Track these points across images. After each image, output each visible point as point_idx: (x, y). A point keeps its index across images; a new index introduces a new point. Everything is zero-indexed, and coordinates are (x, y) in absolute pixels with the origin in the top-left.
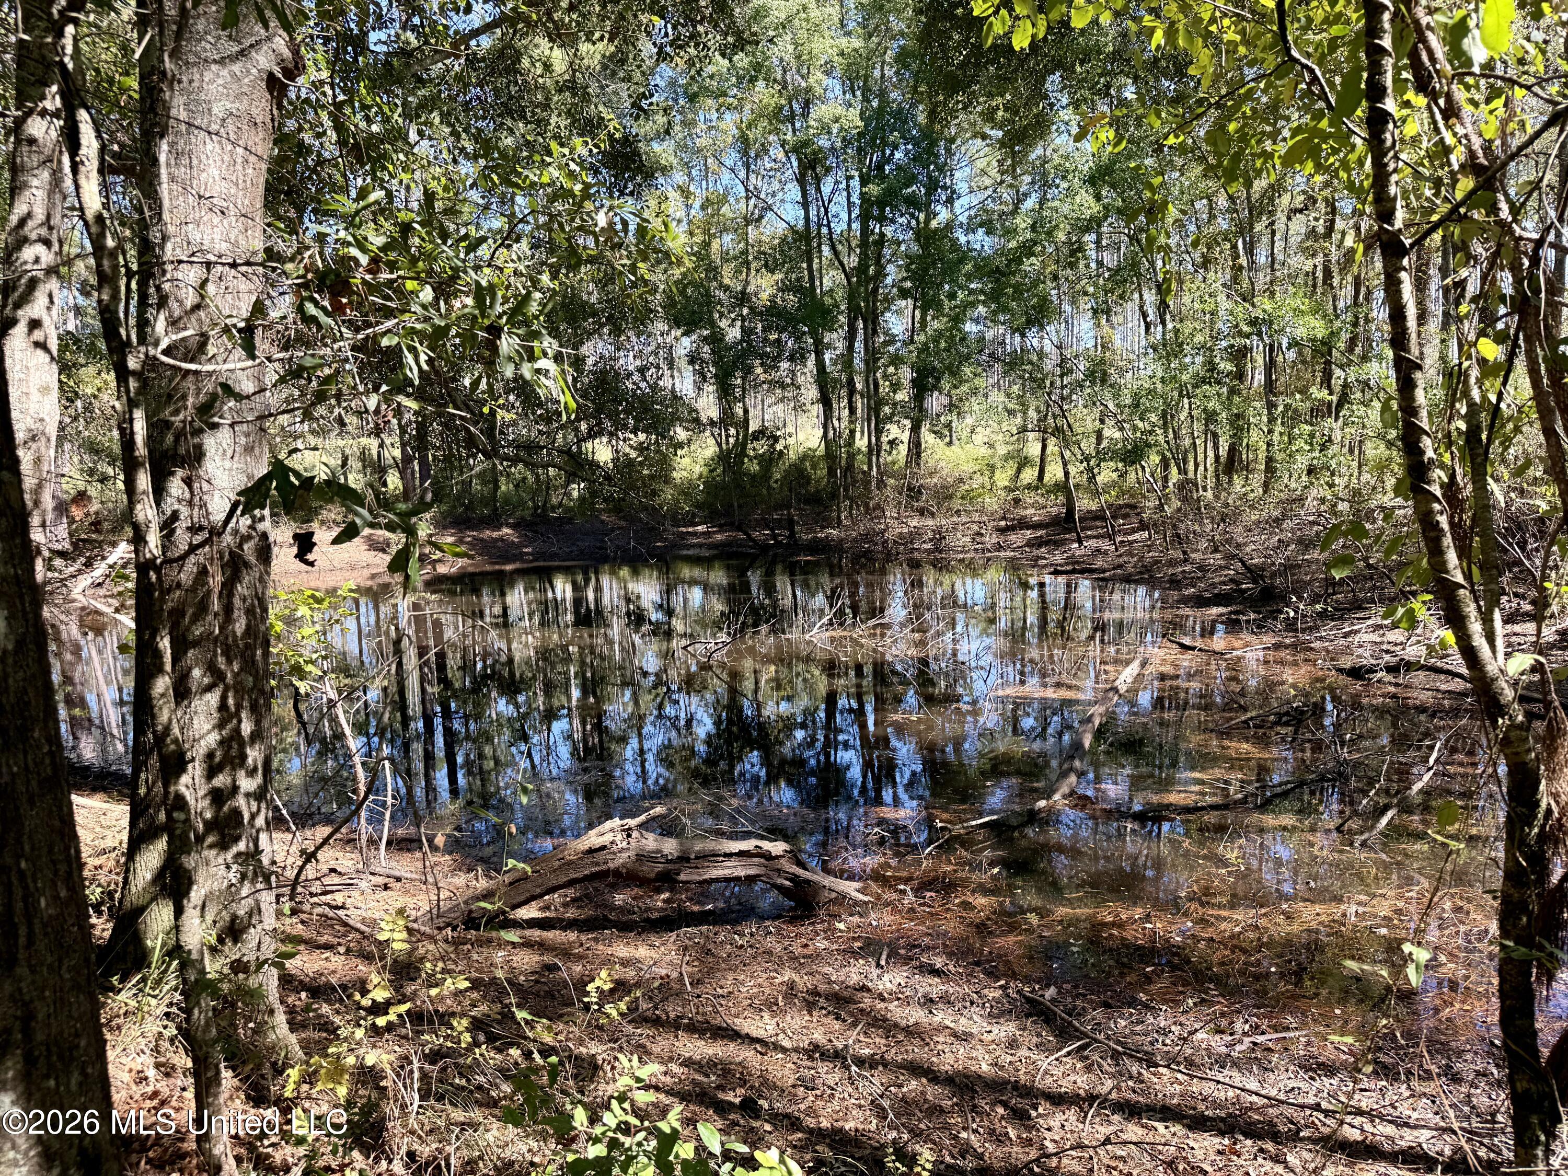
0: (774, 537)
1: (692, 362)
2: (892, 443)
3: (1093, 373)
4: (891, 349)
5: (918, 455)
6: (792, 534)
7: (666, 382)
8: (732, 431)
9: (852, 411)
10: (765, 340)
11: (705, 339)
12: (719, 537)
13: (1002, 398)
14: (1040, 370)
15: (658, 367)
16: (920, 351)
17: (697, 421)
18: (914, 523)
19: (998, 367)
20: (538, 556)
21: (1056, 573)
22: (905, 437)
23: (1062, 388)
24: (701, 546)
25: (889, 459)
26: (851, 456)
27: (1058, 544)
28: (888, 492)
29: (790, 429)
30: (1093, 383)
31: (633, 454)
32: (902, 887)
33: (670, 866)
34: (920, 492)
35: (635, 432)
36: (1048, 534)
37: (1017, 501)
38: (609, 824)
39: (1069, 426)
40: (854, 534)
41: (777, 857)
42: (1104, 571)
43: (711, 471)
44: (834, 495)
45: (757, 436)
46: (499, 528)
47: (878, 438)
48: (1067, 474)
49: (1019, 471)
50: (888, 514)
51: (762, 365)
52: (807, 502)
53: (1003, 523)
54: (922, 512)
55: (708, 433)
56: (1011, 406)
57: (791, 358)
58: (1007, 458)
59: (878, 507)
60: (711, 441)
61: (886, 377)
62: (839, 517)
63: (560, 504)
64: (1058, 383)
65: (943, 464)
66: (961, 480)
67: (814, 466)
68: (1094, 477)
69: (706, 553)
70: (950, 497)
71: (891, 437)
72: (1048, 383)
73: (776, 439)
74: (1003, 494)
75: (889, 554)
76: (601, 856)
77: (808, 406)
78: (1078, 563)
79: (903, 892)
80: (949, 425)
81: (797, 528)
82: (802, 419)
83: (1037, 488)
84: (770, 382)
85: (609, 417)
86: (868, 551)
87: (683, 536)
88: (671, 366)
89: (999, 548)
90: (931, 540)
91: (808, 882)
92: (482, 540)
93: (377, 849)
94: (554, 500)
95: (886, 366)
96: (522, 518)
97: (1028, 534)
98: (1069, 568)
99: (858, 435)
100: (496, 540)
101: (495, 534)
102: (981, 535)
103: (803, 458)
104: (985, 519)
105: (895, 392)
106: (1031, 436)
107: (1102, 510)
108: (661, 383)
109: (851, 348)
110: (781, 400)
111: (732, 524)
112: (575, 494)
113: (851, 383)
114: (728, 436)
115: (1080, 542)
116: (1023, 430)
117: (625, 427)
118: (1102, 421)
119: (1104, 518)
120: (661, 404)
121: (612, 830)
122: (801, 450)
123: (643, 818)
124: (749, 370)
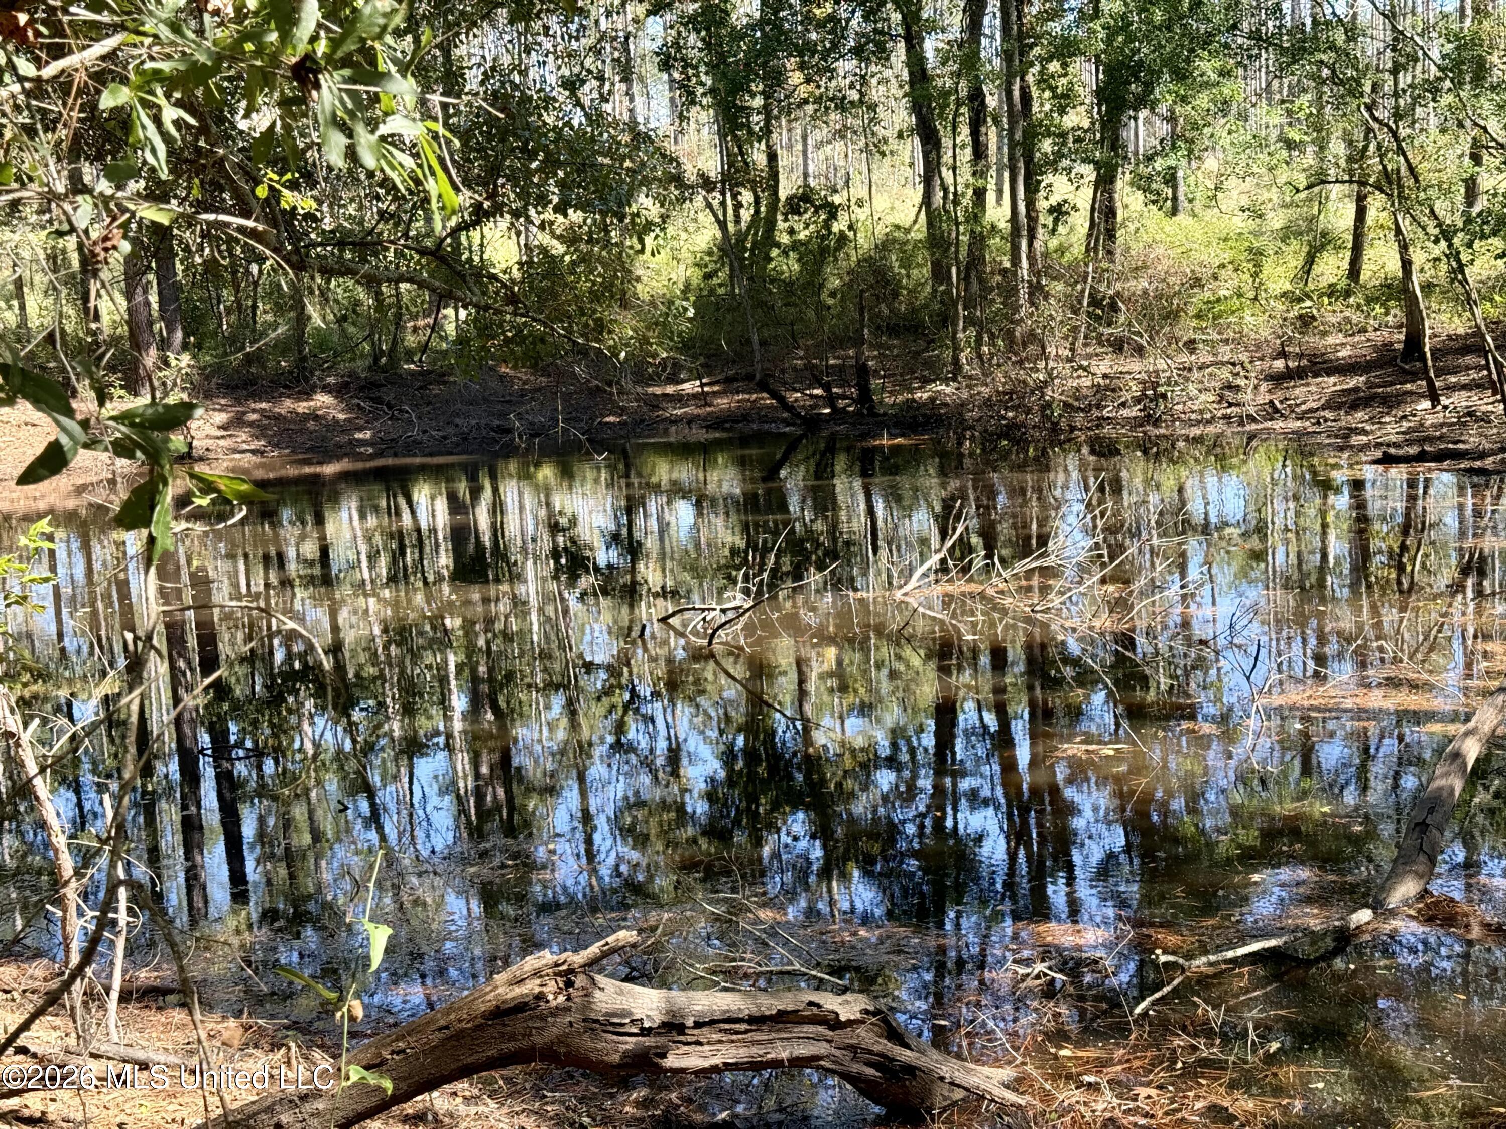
0: (831, 400)
1: (665, 65)
2: (1058, 211)
3: (1458, 63)
4: (1055, 27)
5: (1111, 235)
6: (865, 395)
7: (616, 108)
8: (746, 196)
9: (979, 152)
10: (808, 18)
11: (691, 21)
12: (723, 402)
13: (1277, 118)
14: (1354, 63)
15: (601, 78)
16: (1112, 33)
17: (678, 179)
18: (1103, 367)
19: (1268, 57)
20: (384, 446)
21: (1387, 460)
22: (1084, 198)
23: (1396, 95)
24: (690, 421)
25: (1053, 243)
26: (979, 241)
27: (1390, 403)
28: (1053, 308)
29: (859, 190)
30: (1458, 84)
31: (558, 248)
32: (1091, 1079)
33: (648, 1041)
34: (1114, 308)
35: (561, 209)
36: (1370, 385)
37: (1306, 321)
38: (531, 962)
39: (1411, 169)
40: (986, 391)
41: (850, 1023)
42: (1482, 455)
43: (708, 277)
44: (946, 319)
45: (795, 206)
46: (307, 395)
47: (1030, 204)
48: (1406, 265)
49: (1310, 261)
50: (1051, 350)
51: (802, 67)
52: (893, 330)
53: (1279, 364)
54: (1118, 346)
55: (699, 201)
56: (1294, 135)
57: (858, 52)
58: (1287, 234)
59: (1031, 337)
60: (706, 218)
61: (1044, 81)
62: (956, 361)
63: (424, 348)
64: (1388, 87)
65: (1160, 250)
66: (1197, 282)
67: (906, 263)
68: (1461, 268)
69: (699, 434)
70: (1172, 316)
71: (1054, 200)
72: (1368, 88)
73: (833, 211)
74: (1279, 306)
75: (1055, 429)
76: (518, 1024)
77: (894, 144)
78: (1430, 439)
79: (1093, 1088)
80: (1171, 179)
81: (876, 383)
82: (882, 169)
83: (1348, 293)
84: (818, 100)
85: (512, 179)
86: (1013, 425)
87: (655, 403)
88: (626, 73)
89: (1272, 412)
90: (1138, 401)
91: (910, 1070)
92: (278, 418)
93: (102, 1007)
94: (411, 340)
95: (1045, 60)
96: (352, 374)
97: (1331, 384)
98: (1413, 450)
99: (991, 196)
100: (305, 417)
101: (302, 407)
102: (1238, 388)
103: (885, 245)
104: (1244, 357)
105: (1062, 111)
106: (1336, 190)
107: (1478, 333)
108: (607, 108)
109: (974, 27)
110: (841, 134)
111: (750, 377)
112: (450, 329)
113: (976, 97)
114: (738, 206)
115: (1434, 398)
116: (1319, 179)
117: (542, 200)
118: (1476, 159)
119: (1481, 350)
120: (608, 153)
121: (537, 974)
122: (881, 231)
123: (594, 950)
124: (776, 78)
